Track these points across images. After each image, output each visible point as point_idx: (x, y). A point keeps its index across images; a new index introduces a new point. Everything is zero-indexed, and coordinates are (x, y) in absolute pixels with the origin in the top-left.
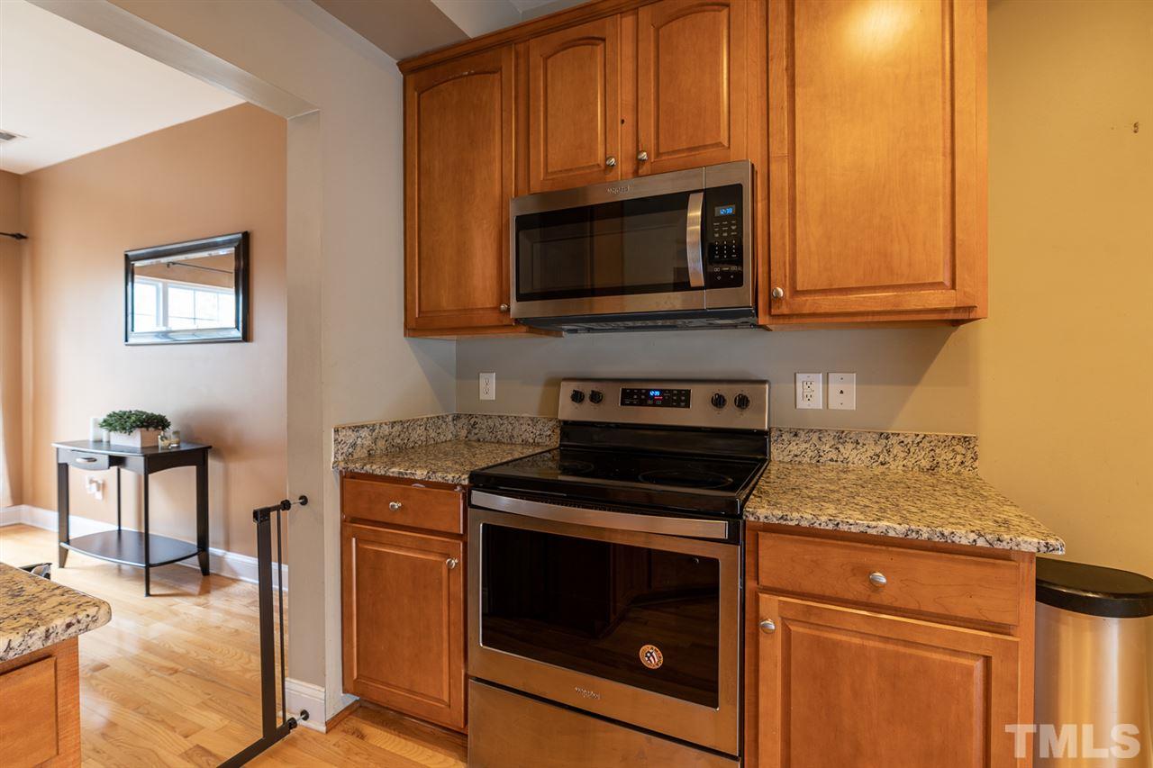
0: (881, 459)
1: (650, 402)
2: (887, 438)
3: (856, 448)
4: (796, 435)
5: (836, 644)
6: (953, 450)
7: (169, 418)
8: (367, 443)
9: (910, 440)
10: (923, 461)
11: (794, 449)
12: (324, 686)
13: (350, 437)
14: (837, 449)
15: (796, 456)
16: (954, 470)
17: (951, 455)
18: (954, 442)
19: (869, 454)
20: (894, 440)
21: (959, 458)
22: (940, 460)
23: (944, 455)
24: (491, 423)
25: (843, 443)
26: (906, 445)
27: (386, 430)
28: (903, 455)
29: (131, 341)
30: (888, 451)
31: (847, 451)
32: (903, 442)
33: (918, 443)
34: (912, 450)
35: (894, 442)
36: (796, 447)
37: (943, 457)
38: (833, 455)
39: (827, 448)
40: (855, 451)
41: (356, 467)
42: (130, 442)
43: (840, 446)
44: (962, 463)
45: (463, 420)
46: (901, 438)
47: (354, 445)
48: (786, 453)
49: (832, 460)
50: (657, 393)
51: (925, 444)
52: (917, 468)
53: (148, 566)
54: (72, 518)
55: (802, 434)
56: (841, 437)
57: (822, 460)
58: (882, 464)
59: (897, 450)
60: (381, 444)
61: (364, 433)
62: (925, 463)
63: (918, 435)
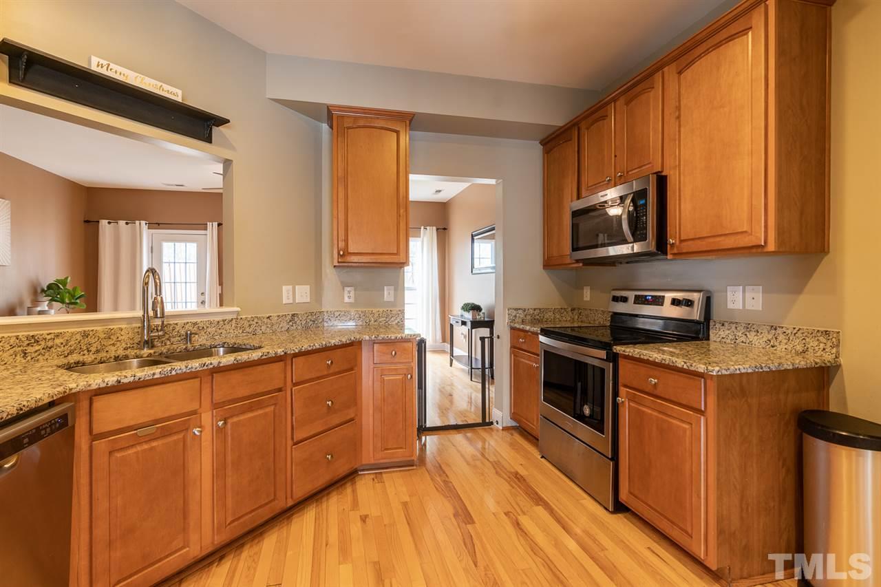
0: (772, 343)
1: (646, 302)
2: (775, 329)
3: (757, 335)
4: (723, 325)
5: (644, 412)
6: (818, 340)
7: (482, 307)
8: (521, 316)
9: (789, 331)
10: (798, 346)
11: (722, 334)
12: (502, 411)
13: (514, 313)
14: (746, 335)
15: (723, 338)
16: (818, 354)
17: (816, 343)
18: (819, 335)
19: (765, 339)
20: (779, 331)
21: (822, 346)
22: (809, 346)
23: (812, 343)
24: (586, 312)
25: (749, 332)
26: (787, 335)
27: (532, 312)
28: (785, 341)
29: (474, 272)
30: (776, 338)
31: (752, 336)
32: (785, 332)
33: (795, 334)
34: (791, 338)
35: (780, 332)
36: (723, 333)
37: (811, 344)
38: (743, 339)
39: (740, 334)
40: (756, 337)
41: (517, 326)
42: (468, 316)
43: (748, 333)
44: (824, 349)
45: (576, 311)
46: (784, 330)
47: (515, 316)
48: (717, 336)
49: (743, 342)
50: (650, 298)
51: (799, 334)
52: (794, 351)
53: (472, 368)
54: (454, 349)
55: (726, 324)
56: (748, 327)
57: (737, 341)
58: (773, 347)
59: (781, 337)
60: (528, 317)
61: (520, 312)
62: (799, 348)
63: (794, 328)
